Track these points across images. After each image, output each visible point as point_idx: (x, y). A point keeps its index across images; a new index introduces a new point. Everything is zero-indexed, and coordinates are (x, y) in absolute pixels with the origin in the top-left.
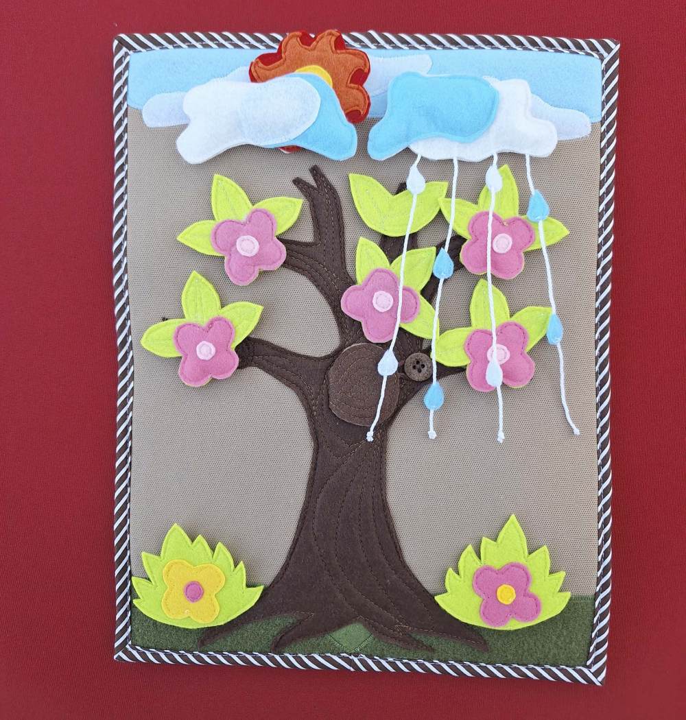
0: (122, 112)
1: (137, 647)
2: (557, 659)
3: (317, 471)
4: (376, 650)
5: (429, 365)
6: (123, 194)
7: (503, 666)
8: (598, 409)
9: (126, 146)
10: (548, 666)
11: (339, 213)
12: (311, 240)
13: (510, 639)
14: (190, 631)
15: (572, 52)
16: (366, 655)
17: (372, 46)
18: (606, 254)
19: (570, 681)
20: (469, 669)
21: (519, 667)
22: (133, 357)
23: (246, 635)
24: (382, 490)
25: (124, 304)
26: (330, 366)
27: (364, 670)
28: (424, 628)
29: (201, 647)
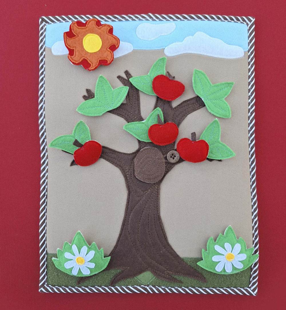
0: (43, 49)
1: (49, 285)
2: (236, 285)
3: (129, 203)
4: (157, 283)
5: (177, 156)
6: (43, 84)
7: (212, 289)
8: (250, 174)
9: (44, 63)
10: (232, 288)
11: (137, 90)
12: (125, 102)
13: (216, 276)
14: (73, 277)
15: (235, 22)
16: (152, 286)
17: (150, 20)
18: (252, 107)
19: (242, 294)
20: (198, 290)
21: (220, 289)
22: (47, 155)
23: (98, 278)
24: (158, 211)
25: (44, 132)
26: (135, 157)
27: (151, 292)
28: (177, 273)
29: (78, 284)
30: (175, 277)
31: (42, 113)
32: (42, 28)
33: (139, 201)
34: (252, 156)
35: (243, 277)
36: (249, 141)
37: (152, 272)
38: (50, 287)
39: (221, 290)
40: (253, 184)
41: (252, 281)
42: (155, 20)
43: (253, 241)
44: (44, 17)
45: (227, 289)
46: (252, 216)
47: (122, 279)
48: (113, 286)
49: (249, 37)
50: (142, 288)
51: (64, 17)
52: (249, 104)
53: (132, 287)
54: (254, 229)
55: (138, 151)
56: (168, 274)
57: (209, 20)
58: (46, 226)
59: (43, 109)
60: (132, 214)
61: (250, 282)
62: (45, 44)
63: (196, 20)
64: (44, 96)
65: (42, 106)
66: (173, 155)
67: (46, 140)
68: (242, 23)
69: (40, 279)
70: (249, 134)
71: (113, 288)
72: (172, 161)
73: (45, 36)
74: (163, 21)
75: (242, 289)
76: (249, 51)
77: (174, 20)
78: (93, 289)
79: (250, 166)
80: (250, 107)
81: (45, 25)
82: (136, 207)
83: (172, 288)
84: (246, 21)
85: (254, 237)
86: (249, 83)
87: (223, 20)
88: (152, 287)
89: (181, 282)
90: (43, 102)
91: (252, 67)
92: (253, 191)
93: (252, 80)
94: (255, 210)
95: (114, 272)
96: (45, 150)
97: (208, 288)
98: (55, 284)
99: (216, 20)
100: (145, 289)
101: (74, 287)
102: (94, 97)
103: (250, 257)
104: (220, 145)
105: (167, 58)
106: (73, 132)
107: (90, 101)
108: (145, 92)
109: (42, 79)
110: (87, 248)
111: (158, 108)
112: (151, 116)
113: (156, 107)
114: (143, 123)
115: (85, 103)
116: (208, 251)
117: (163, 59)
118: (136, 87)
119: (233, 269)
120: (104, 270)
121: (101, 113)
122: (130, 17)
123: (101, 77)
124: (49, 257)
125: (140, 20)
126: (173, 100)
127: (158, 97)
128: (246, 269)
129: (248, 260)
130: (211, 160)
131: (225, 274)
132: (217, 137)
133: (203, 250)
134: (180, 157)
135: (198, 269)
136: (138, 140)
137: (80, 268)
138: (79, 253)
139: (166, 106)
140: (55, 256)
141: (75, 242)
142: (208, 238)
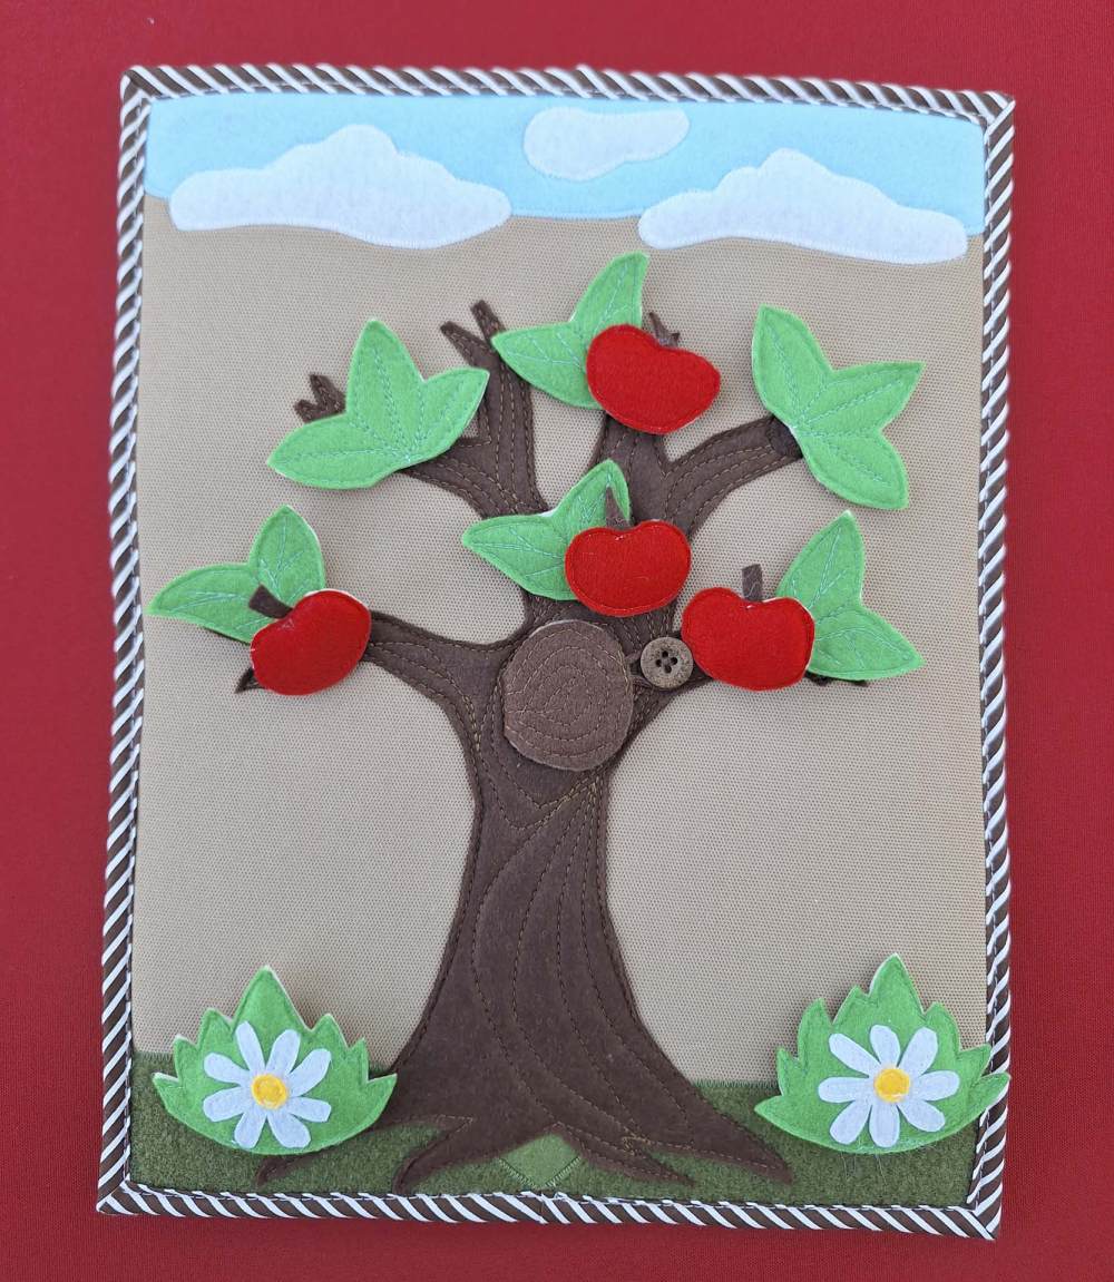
0: (134, 203)
1: (140, 1186)
2: (913, 1194)
3: (480, 853)
4: (587, 1184)
5: (685, 659)
6: (131, 349)
7: (816, 1208)
8: (983, 739)
9: (139, 263)
10: (897, 1207)
11: (524, 386)
12: (473, 434)
13: (831, 1160)
14: (240, 1155)
15: (933, 113)
16: (568, 1194)
17: (584, 93)
18: (995, 465)
19: (937, 1233)
20: (755, 1214)
21: (846, 1209)
22: (142, 644)
23: (345, 1161)
24: (599, 887)
25: (129, 547)
26: (507, 660)
27: (564, 1220)
28: (674, 1143)
29: (260, 1184)
30: (663, 1159)
31: (123, 472)
32: (132, 116)
33: (520, 843)
34: (991, 665)
35: (944, 1165)
36: (979, 603)
37: (566, 1139)
38: (142, 1192)
39: (853, 1212)
40: (992, 780)
41: (978, 1180)
42: (600, 95)
43: (989, 1018)
44: (140, 70)
45: (877, 1210)
46: (987, 911)
47: (445, 1164)
48: (407, 1194)
49: (988, 178)
50: (525, 1201)
51: (223, 69)
52: (984, 451)
53: (486, 1198)
54: (994, 968)
55: (521, 635)
56: (636, 1145)
57: (826, 102)
58: (129, 937)
59: (127, 455)
60: (488, 898)
61: (971, 1185)
62: (146, 181)
63: (773, 100)
64: (135, 400)
65: (125, 440)
66: (665, 654)
67: (136, 582)
68: (960, 117)
69: (102, 1160)
70: (979, 575)
71: (404, 1202)
72: (662, 679)
73: (142, 151)
74: (634, 103)
75: (937, 1213)
76: (986, 235)
77: (683, 98)
78: (324, 1202)
79: (984, 705)
80: (986, 464)
81: (145, 102)
82: (509, 867)
83: (649, 1205)
84: (977, 112)
85: (994, 999)
86: (986, 368)
87: (883, 100)
88: (568, 1200)
89: (687, 1180)
90: (129, 424)
91: (998, 298)
92: (993, 809)
93: (997, 355)
94: (999, 890)
95: (409, 1137)
96: (134, 622)
97: (799, 1206)
98: (166, 1181)
99: (854, 104)
100: (540, 1208)
101: (243, 1195)
102: (341, 409)
103: (973, 1086)
104: (862, 620)
105: (647, 257)
106: (252, 551)
107: (328, 427)
108: (557, 395)
109: (129, 329)
110: (298, 1041)
111: (609, 462)
112: (579, 492)
113: (598, 458)
114: (543, 521)
115: (304, 433)
116: (800, 1059)
117: (634, 261)
118: (520, 372)
119: (901, 1133)
120: (369, 1130)
121: (371, 476)
122: (500, 80)
123: (374, 327)
124: (141, 1070)
125: (541, 91)
126: (670, 430)
127: (608, 419)
128: (956, 1130)
129: (964, 1096)
130: (823, 681)
131: (871, 1151)
132: (847, 588)
133: (782, 1054)
134: (694, 663)
135: (761, 1127)
136: (522, 589)
137: (267, 1121)
138: (266, 1061)
139: (642, 454)
140: (167, 1065)
141: (248, 1010)
142: (804, 1005)
